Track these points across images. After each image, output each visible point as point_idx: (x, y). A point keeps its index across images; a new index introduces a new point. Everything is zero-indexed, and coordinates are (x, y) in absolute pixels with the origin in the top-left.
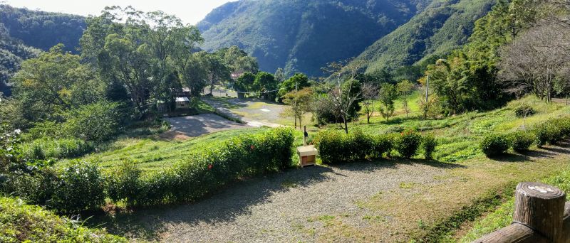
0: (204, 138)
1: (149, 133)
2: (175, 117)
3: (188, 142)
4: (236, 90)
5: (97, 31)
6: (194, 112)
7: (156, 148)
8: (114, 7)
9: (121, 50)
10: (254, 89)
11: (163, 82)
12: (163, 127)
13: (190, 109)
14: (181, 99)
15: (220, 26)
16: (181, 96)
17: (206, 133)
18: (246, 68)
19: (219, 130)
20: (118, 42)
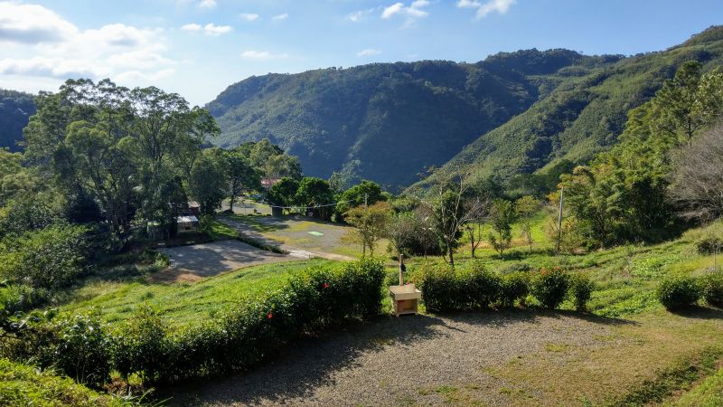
0: (225, 278)
1: (136, 273)
2: (176, 246)
3: (200, 285)
4: (270, 204)
5: (53, 117)
6: (206, 238)
7: (150, 296)
8: (81, 82)
9: (92, 145)
10: (298, 202)
11: (157, 193)
12: (159, 263)
13: (200, 234)
14: (186, 219)
15: (240, 110)
16: (185, 215)
17: (227, 270)
18: (283, 172)
19: (247, 264)
20: (88, 134)
